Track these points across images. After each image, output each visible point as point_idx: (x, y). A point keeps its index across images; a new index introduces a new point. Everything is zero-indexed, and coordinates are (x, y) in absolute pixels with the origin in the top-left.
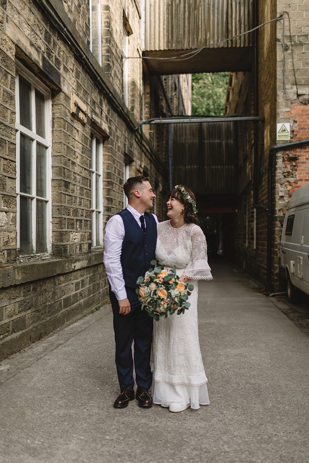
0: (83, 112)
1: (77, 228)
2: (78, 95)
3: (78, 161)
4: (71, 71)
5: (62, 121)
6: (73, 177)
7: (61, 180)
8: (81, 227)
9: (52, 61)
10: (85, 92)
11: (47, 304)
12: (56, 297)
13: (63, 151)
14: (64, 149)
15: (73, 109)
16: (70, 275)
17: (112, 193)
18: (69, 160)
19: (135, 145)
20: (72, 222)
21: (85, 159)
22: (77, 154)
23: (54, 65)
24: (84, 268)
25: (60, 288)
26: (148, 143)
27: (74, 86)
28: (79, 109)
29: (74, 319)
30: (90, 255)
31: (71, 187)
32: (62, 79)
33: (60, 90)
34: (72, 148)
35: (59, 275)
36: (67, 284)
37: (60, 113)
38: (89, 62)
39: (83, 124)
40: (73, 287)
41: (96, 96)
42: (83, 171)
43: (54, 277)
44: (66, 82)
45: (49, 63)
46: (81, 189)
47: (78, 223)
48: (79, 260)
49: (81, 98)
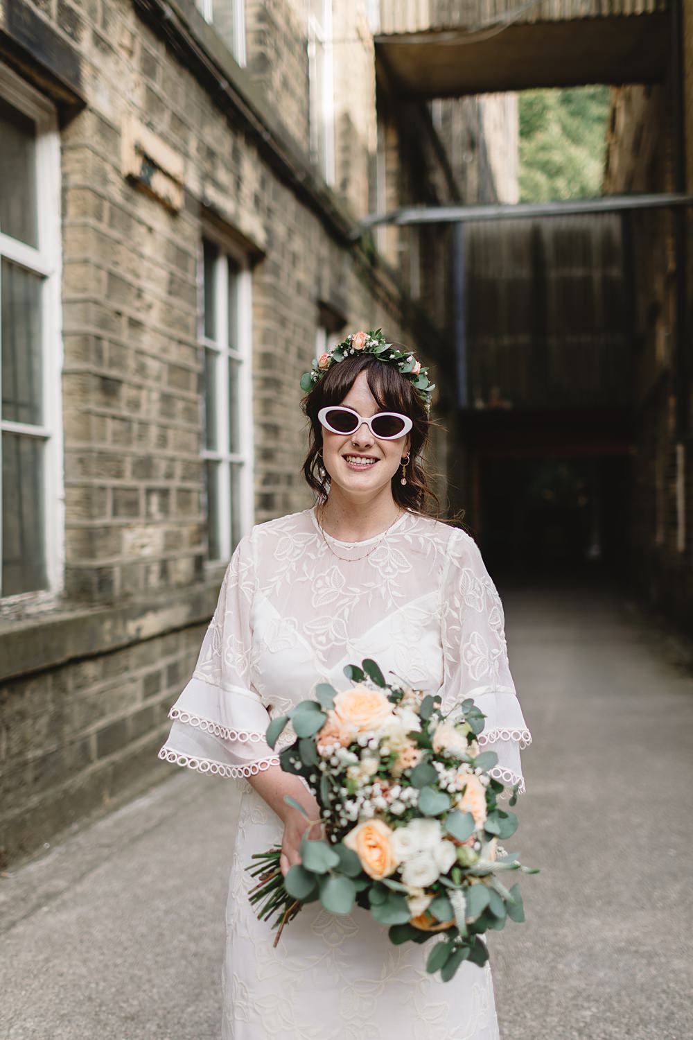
0: (167, 175)
1: (149, 515)
2: (150, 125)
3: (153, 318)
4: (124, 54)
5: (89, 196)
6: (132, 363)
7: (88, 373)
8: (164, 508)
9: (47, 11)
10: (179, 122)
11: (30, 755)
12: (67, 729)
13: (92, 285)
14: (99, 280)
15: (133, 165)
16: (121, 656)
17: (277, 409)
18: (119, 314)
19: (352, 280)
20: (131, 496)
21: (177, 313)
22: (148, 297)
23: (53, 25)
24: (175, 630)
25: (82, 701)
26: (395, 277)
27: (138, 97)
28: (151, 164)
29: (139, 785)
30: (199, 588)
31: (126, 392)
32: (86, 72)
33: (80, 105)
34: (129, 277)
35: (77, 661)
36: (110, 682)
37: (84, 172)
38: (192, 36)
39: (173, 213)
40: (137, 688)
41: (217, 134)
42: (174, 348)
43: (55, 670)
44: (102, 83)
45: (32, 14)
46: (166, 399)
47: (155, 499)
48: (155, 608)
49: (164, 137)
